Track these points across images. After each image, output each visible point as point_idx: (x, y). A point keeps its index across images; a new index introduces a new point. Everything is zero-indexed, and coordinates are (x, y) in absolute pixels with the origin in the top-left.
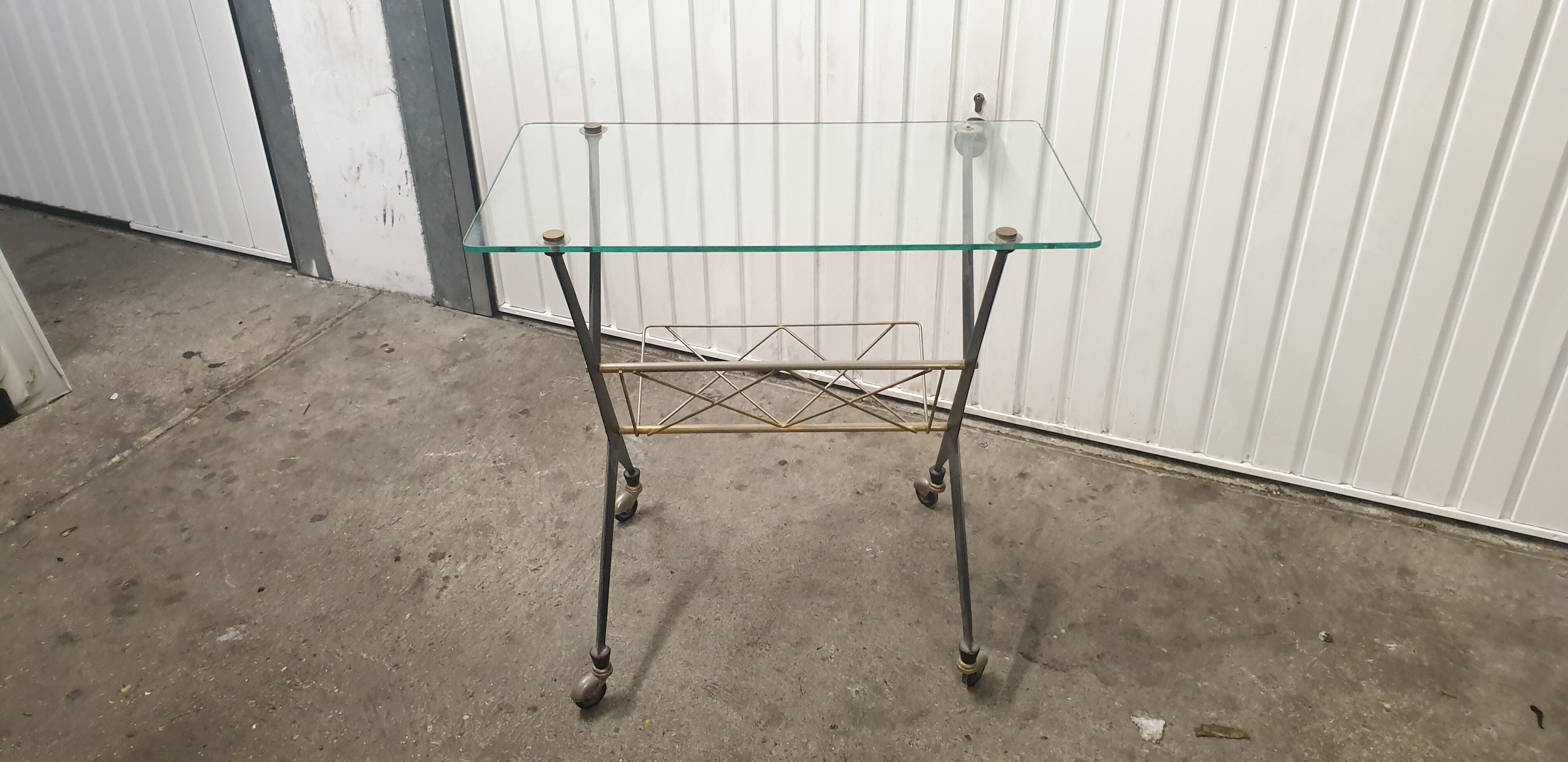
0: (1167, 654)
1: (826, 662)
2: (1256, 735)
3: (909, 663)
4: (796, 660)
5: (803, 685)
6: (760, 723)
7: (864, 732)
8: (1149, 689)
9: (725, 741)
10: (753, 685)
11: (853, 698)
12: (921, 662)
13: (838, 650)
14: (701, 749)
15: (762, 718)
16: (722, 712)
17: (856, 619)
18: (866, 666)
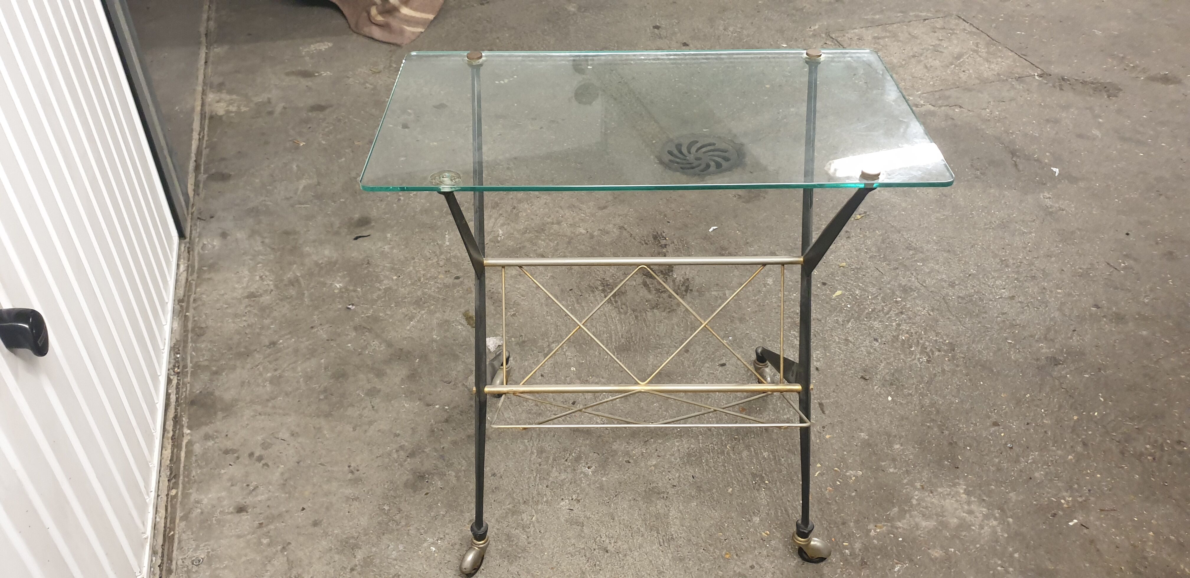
0: (421, 358)
1: (579, 498)
2: (463, 310)
3: (539, 458)
4: (594, 515)
5: (612, 497)
6: (663, 497)
7: (617, 446)
8: (461, 355)
9: (695, 504)
10: (639, 523)
11: (596, 467)
12: (532, 453)
13: (562, 499)
14: (714, 511)
15: (658, 499)
16: (678, 522)
17: (523, 507)
18: (563, 476)
